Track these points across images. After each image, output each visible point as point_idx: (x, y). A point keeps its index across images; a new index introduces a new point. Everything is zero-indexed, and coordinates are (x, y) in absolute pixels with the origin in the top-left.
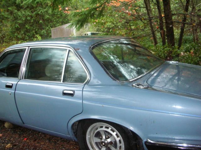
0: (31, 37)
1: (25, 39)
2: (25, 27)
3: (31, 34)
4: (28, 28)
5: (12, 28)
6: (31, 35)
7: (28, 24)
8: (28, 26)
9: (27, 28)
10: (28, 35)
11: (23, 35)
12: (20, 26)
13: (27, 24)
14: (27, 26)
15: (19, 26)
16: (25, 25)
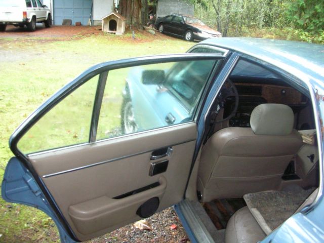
0: (319, 28)
1: (308, 28)
2: (314, 7)
3: (320, 22)
4: (319, 11)
5: (292, 6)
6: (321, 24)
7: (320, 5)
8: (320, 8)
9: (316, 10)
10: (314, 23)
11: (307, 21)
12: (306, 4)
13: (318, 4)
14: (317, 7)
15: (304, 5)
16: (315, 5)
